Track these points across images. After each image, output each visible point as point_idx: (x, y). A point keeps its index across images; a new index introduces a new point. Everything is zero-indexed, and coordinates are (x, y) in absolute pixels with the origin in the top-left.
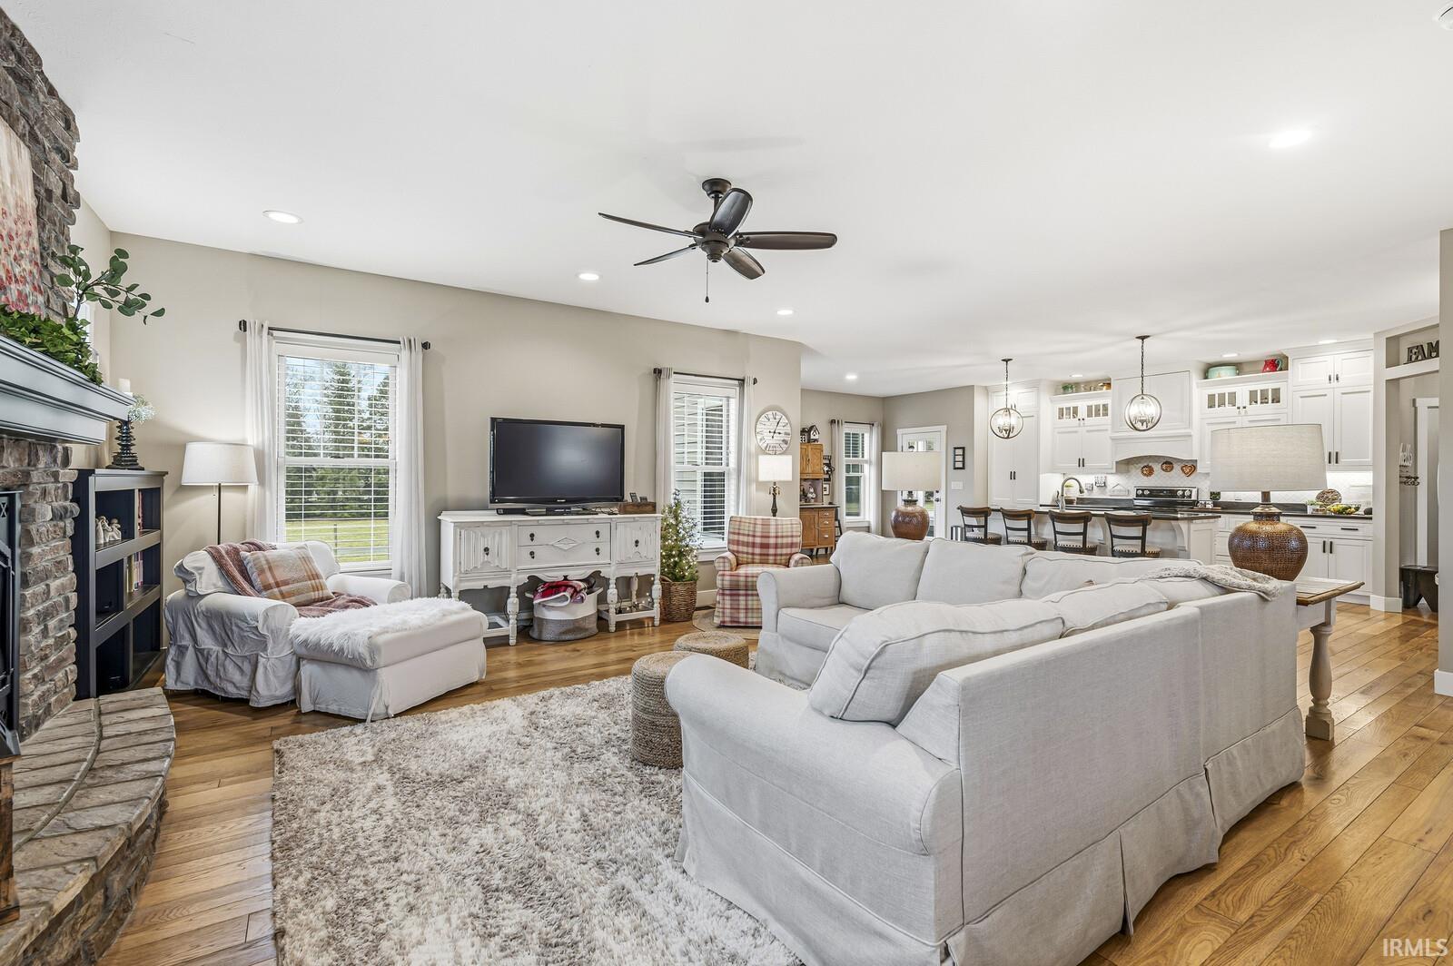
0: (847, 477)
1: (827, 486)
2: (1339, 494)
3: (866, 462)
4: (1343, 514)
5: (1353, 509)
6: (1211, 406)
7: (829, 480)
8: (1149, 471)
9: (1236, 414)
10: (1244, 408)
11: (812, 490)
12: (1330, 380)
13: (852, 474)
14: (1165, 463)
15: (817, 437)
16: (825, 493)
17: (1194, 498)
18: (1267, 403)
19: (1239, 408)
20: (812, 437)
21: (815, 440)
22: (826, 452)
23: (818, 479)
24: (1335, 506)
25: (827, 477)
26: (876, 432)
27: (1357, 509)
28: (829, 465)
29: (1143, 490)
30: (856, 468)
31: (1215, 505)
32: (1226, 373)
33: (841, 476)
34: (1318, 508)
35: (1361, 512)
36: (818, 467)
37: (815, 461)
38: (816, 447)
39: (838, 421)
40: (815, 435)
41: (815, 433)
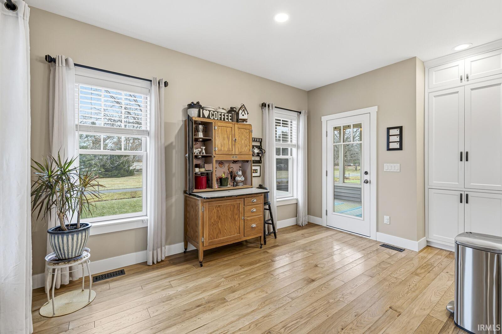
0: (277, 159)
1: (258, 168)
3: (294, 146)
7: (259, 162)
11: (240, 173)
13: (281, 157)
15: (245, 117)
16: (254, 175)
20: (241, 117)
21: (244, 120)
22: (256, 134)
23: (247, 161)
25: (257, 159)
26: (303, 120)
28: (260, 148)
30: (285, 151)
33: (271, 158)
36: (247, 148)
37: (243, 142)
38: (244, 127)
39: (269, 106)
40: (243, 115)
41: (243, 113)
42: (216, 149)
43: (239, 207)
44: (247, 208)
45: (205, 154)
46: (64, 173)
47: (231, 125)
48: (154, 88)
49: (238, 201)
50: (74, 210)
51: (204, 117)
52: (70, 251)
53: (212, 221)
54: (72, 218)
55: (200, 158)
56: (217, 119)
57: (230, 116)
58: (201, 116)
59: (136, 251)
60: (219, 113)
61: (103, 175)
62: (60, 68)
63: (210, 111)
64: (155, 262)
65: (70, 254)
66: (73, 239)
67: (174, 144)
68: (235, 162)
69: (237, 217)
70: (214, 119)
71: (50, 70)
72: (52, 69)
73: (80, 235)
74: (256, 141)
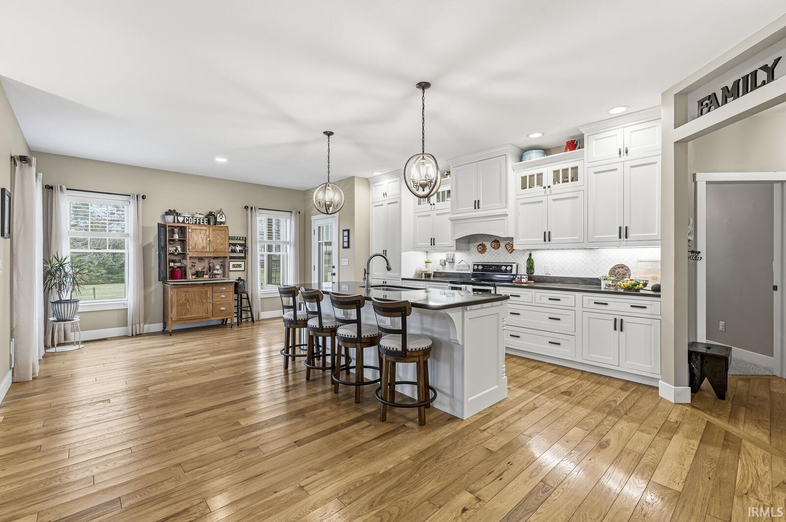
0: (268, 255)
2: (628, 270)
3: (288, 243)
4: (633, 290)
5: (641, 286)
6: (524, 187)
7: (243, 258)
8: (482, 249)
9: (543, 193)
10: (549, 187)
11: (218, 267)
12: (620, 153)
13: (273, 253)
14: (494, 241)
15: (223, 220)
17: (514, 272)
18: (568, 181)
19: (545, 188)
20: (219, 220)
22: (235, 233)
23: (224, 257)
24: (626, 282)
25: (240, 255)
26: (294, 219)
27: (645, 285)
28: (244, 245)
29: (478, 265)
30: (277, 248)
31: (530, 279)
32: (535, 156)
34: (610, 283)
35: (649, 287)
36: (222, 246)
37: (218, 241)
38: (219, 229)
39: (252, 208)
40: (221, 218)
41: (221, 217)
42: (190, 247)
43: (206, 293)
44: (216, 295)
45: (180, 252)
46: (61, 265)
47: (205, 228)
48: (133, 202)
49: (206, 288)
50: (68, 290)
51: (178, 222)
52: (66, 314)
53: (181, 302)
54: (66, 296)
55: (176, 255)
56: (192, 223)
57: (206, 220)
58: (176, 222)
59: (118, 327)
60: (194, 218)
61: (103, 280)
62: (56, 194)
63: (184, 217)
64: (134, 334)
65: (66, 316)
66: (68, 307)
67: (153, 243)
68: (215, 258)
69: (205, 301)
70: (189, 223)
71: (48, 195)
72: (49, 193)
73: (72, 305)
74: (239, 239)
